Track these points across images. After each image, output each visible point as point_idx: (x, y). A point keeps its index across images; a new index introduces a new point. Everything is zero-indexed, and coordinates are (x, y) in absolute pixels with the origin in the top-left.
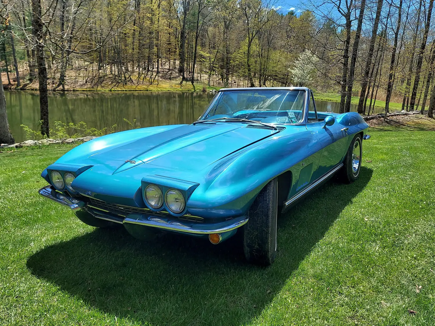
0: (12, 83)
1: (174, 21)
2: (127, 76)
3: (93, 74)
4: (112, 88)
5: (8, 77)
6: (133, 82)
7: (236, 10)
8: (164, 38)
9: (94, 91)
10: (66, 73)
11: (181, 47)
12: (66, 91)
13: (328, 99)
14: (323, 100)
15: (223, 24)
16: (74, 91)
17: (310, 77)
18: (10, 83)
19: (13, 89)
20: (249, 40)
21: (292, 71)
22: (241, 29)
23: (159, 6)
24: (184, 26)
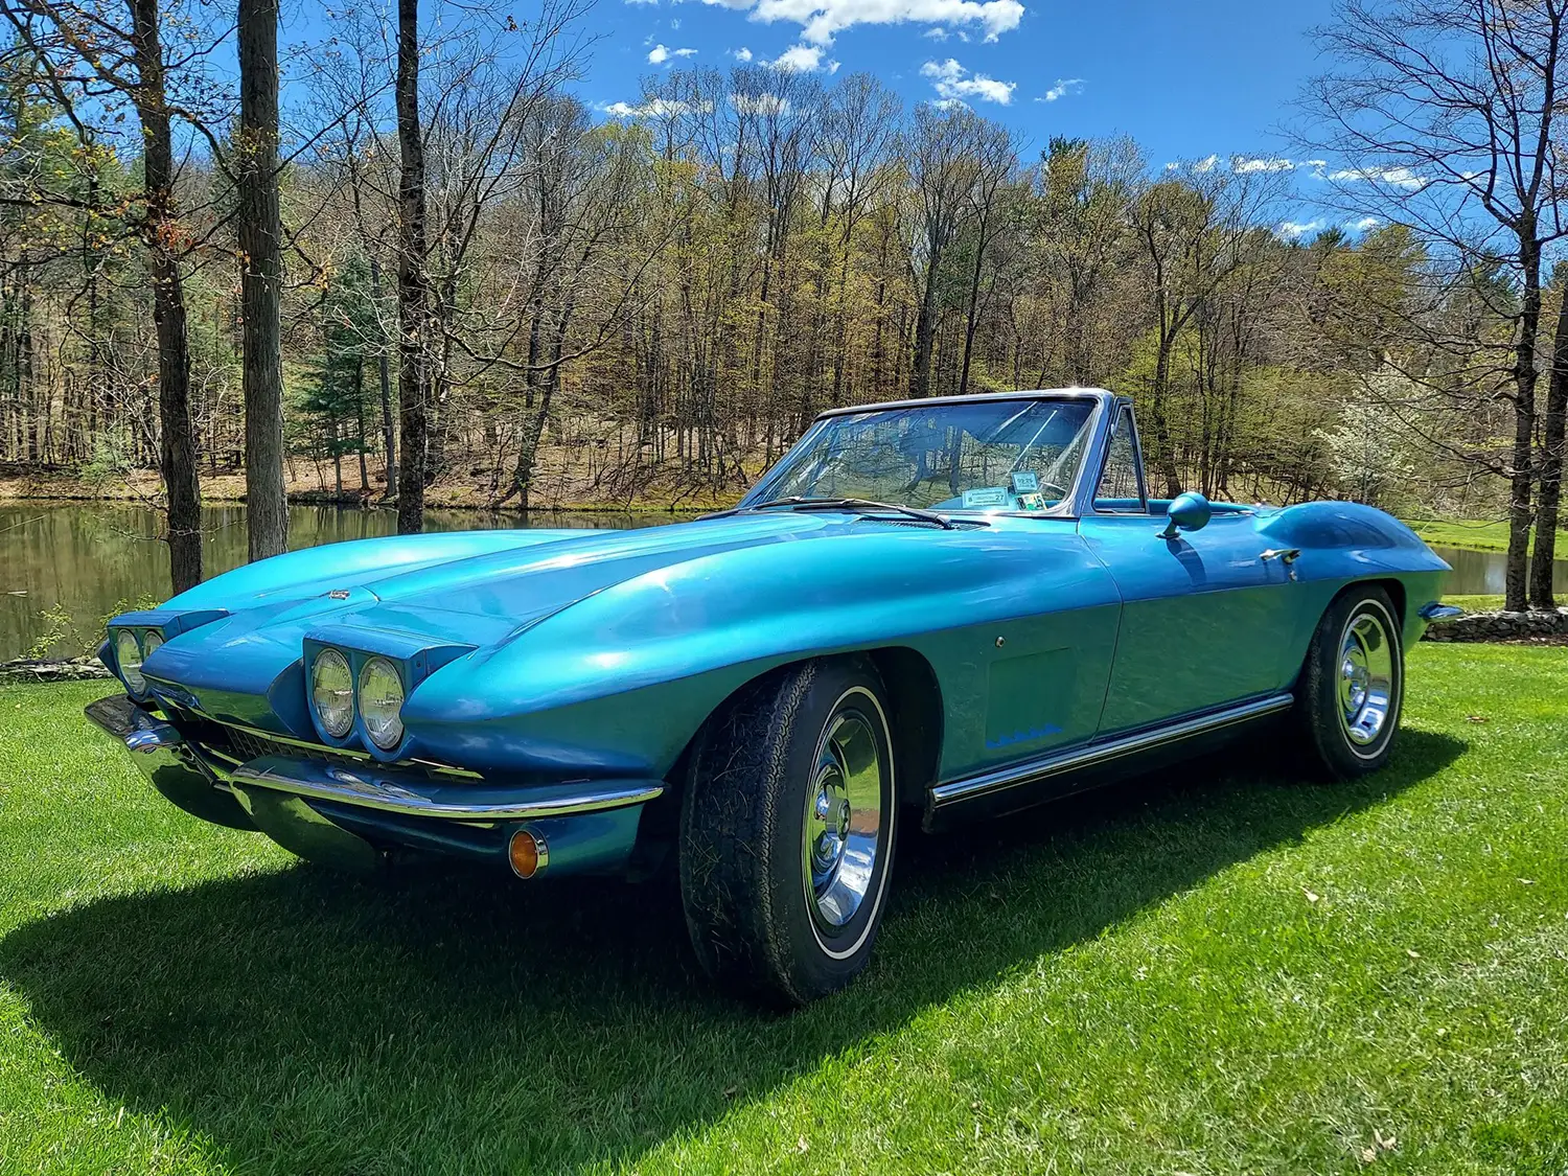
0: (372, 483)
1: (899, 283)
2: (729, 464)
3: (620, 457)
4: (678, 500)
5: (363, 468)
6: (746, 482)
7: (1117, 235)
8: (859, 337)
9: (619, 511)
10: (538, 454)
11: (916, 364)
12: (531, 509)
13: (1481, 543)
14: (1461, 548)
15: (1068, 283)
16: (556, 510)
17: (1405, 462)
18: (365, 487)
19: (372, 504)
20: (1163, 335)
21: (1332, 439)
22: (1136, 298)
23: (847, 236)
24: (928, 294)
